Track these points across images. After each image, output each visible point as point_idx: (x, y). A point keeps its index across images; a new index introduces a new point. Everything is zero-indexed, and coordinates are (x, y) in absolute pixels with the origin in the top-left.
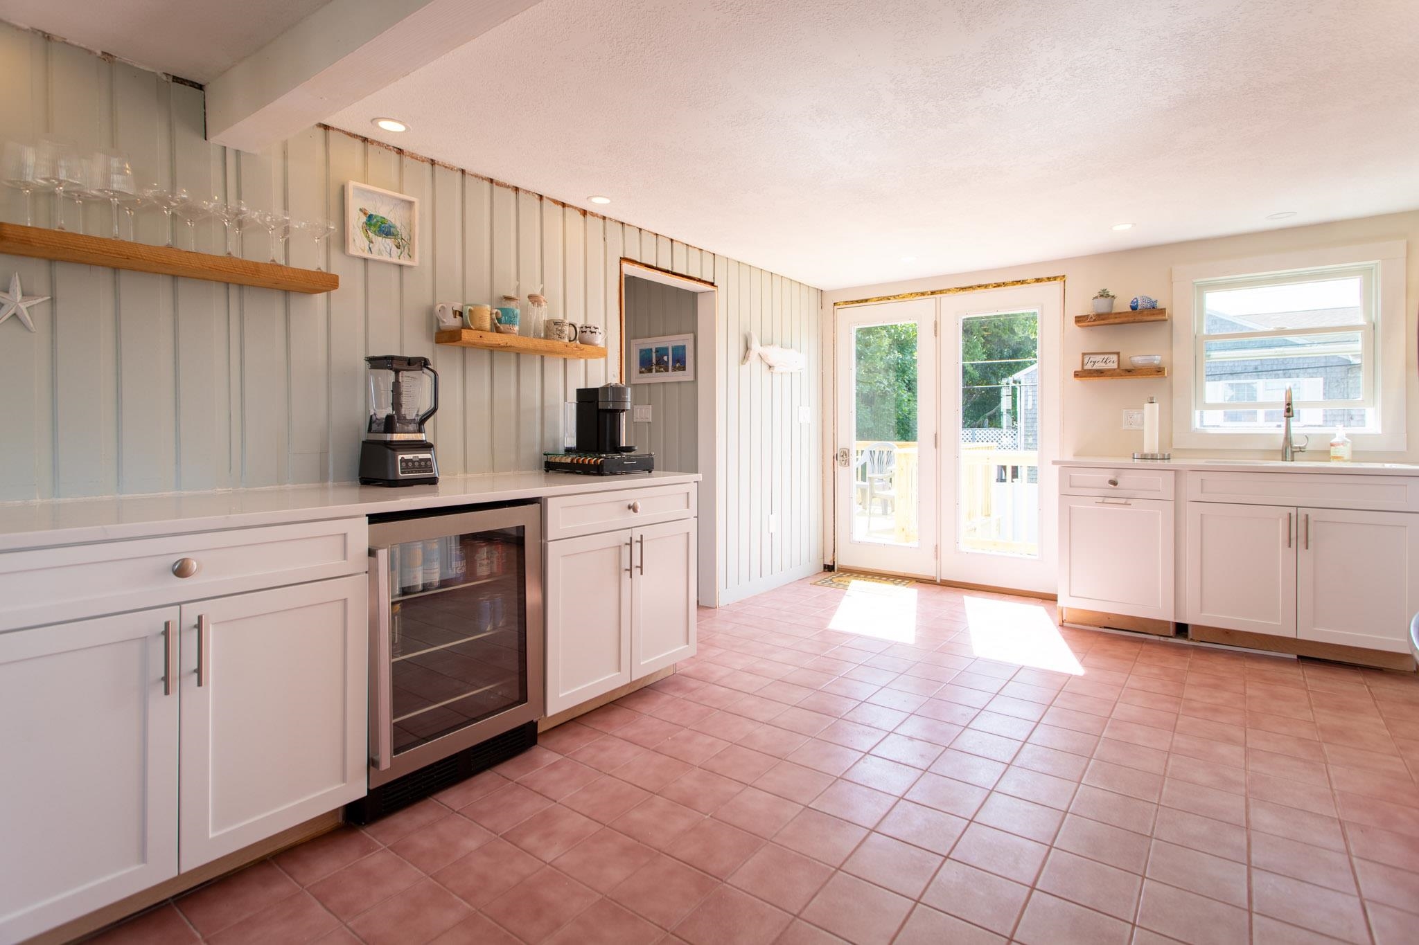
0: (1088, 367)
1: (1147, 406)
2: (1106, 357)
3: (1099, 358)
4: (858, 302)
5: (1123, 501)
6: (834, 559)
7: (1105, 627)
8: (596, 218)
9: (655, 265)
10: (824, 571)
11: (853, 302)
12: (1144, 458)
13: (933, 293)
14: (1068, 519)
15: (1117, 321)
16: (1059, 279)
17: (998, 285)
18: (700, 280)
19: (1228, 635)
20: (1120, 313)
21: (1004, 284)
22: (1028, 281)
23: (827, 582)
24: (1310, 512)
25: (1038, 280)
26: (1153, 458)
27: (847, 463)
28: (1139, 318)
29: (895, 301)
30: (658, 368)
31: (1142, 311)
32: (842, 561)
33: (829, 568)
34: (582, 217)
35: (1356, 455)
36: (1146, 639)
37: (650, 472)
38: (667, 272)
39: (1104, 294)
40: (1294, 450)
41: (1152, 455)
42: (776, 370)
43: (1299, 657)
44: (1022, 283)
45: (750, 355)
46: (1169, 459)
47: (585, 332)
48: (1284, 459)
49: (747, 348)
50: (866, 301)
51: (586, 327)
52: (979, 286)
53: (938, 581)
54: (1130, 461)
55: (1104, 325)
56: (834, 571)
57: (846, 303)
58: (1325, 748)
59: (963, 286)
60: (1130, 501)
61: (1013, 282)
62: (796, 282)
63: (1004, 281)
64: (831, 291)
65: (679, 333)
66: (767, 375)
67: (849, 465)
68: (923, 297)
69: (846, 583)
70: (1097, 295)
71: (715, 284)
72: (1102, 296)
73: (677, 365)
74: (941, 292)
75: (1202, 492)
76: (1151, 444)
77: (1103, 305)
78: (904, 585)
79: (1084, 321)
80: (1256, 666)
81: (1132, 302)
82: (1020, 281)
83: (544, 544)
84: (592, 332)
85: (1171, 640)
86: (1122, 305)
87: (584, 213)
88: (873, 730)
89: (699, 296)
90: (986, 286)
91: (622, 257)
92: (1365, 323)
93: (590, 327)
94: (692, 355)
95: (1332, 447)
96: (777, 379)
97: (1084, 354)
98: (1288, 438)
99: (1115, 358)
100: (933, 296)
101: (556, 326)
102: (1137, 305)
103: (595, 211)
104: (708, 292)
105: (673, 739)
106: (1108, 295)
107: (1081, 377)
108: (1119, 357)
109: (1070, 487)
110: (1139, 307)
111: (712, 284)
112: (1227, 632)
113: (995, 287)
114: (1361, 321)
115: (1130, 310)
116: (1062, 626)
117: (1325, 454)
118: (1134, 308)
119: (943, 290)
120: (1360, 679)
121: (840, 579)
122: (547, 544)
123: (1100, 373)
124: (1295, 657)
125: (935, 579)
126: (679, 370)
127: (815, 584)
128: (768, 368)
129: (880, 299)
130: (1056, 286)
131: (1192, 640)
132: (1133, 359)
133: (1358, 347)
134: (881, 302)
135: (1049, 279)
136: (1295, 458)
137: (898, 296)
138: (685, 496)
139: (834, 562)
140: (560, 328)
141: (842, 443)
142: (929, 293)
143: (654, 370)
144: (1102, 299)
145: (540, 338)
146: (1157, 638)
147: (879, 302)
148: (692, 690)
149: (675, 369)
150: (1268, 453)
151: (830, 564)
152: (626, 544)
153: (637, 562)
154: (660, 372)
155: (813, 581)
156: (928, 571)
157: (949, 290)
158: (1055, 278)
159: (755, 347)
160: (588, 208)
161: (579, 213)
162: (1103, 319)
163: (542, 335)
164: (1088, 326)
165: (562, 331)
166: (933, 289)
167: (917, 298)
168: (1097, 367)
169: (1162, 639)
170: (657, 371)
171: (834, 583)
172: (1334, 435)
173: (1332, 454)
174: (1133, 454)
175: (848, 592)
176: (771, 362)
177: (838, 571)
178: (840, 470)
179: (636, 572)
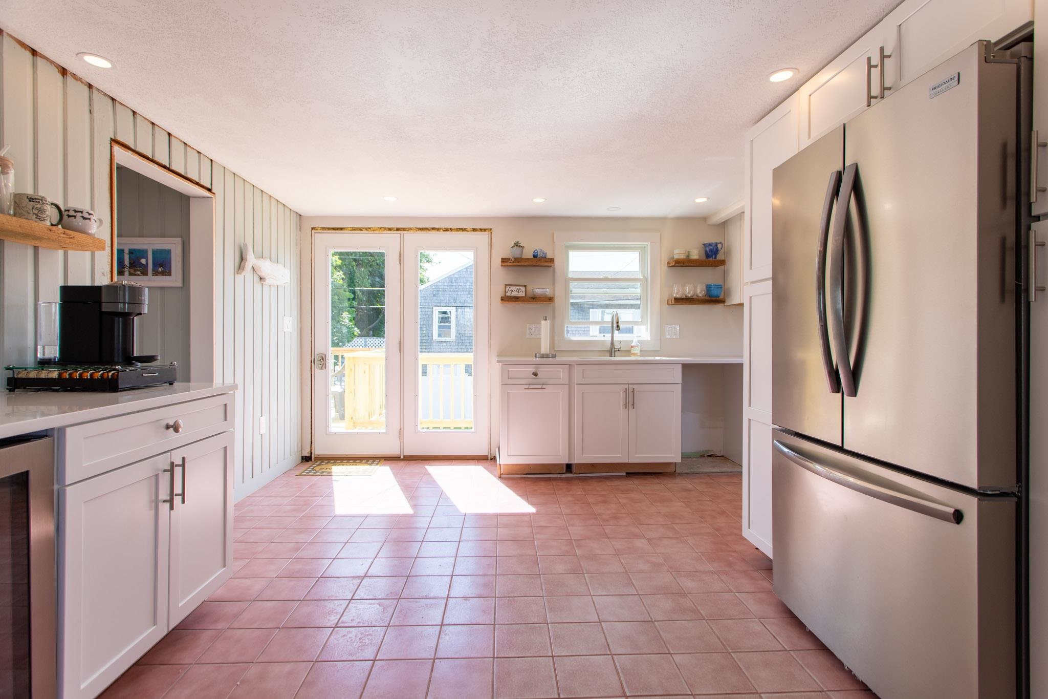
0: (508, 294)
1: (543, 322)
2: (519, 288)
3: (514, 288)
4: (334, 229)
5: (540, 386)
6: (311, 450)
7: (527, 474)
8: (80, 83)
9: (151, 157)
10: (302, 462)
11: (329, 229)
12: (542, 356)
13: (398, 229)
14: (507, 401)
15: (526, 264)
16: (488, 231)
17: (446, 230)
18: (197, 184)
19: (593, 467)
20: (528, 259)
21: (451, 230)
22: (468, 230)
23: (310, 471)
24: (635, 386)
25: (474, 230)
26: (547, 356)
27: (324, 366)
28: (539, 263)
29: (367, 232)
30: (132, 271)
31: (540, 259)
32: (319, 451)
33: (307, 459)
34: (61, 77)
35: (643, 353)
36: (550, 477)
37: (171, 384)
38: (165, 167)
39: (517, 245)
40: (615, 350)
41: (547, 355)
42: (268, 282)
43: (627, 473)
44: (463, 231)
45: (246, 266)
46: (555, 357)
47: (75, 217)
48: (611, 356)
49: (242, 259)
50: (341, 229)
51: (76, 211)
52: (433, 229)
53: (402, 457)
54: (533, 359)
55: (516, 266)
56: (311, 460)
57: (323, 229)
58: (676, 527)
59: (421, 227)
60: (544, 386)
61: (457, 229)
62: (281, 203)
63: (450, 227)
64: (312, 217)
65: (163, 236)
66: (258, 287)
67: (325, 368)
68: (390, 232)
69: (328, 470)
70: (513, 245)
71: (213, 191)
72: (517, 246)
73: (160, 270)
74: (404, 229)
75: (583, 378)
76: (545, 348)
77: (516, 252)
78: (377, 464)
79: (506, 262)
80: (609, 483)
81: (534, 252)
82: (462, 229)
83: (59, 490)
84: (84, 218)
85: (564, 475)
86: (528, 254)
87: (64, 72)
88: (432, 601)
89: (191, 199)
90: (438, 229)
91: (113, 138)
92: (642, 278)
93: (82, 212)
94: (180, 259)
95: (632, 348)
96: (266, 289)
97: (506, 285)
98: (612, 343)
99: (523, 289)
100: (398, 232)
101: (32, 204)
102: (537, 255)
103: (79, 74)
104: (204, 197)
105: (243, 682)
106: (520, 246)
107: (505, 301)
108: (526, 288)
109: (508, 378)
110: (539, 256)
111: (209, 190)
112: (593, 465)
113: (444, 231)
114: (640, 277)
115: (532, 257)
116: (500, 478)
117: (628, 352)
118: (535, 256)
119: (406, 228)
120: (657, 481)
121: (320, 467)
122: (65, 491)
123: (516, 299)
124: (625, 474)
125: (399, 456)
126: (163, 275)
127: (301, 475)
128: (259, 279)
129: (354, 229)
130: (485, 236)
131: (575, 473)
132: (534, 290)
133: (639, 291)
134: (355, 232)
135: (481, 230)
136: (616, 355)
137: (370, 228)
138: (222, 409)
139: (311, 453)
140: (39, 206)
141: (319, 349)
142: (395, 229)
143: (127, 273)
144: (517, 248)
145: (9, 214)
146: (556, 476)
147: (353, 232)
148: (236, 616)
149: (156, 273)
150: (603, 352)
151: (307, 455)
152: (165, 471)
153: (178, 489)
154: (135, 275)
155: (298, 473)
156: (394, 451)
157: (411, 229)
158: (485, 230)
159: (251, 259)
160: (71, 67)
161: (57, 70)
162: (518, 262)
163: (12, 212)
164: (508, 266)
165: (42, 211)
166: (398, 227)
167: (386, 232)
168: (514, 294)
169: (559, 476)
170: (130, 274)
171: (317, 472)
172: (632, 341)
173: (632, 352)
174: (536, 354)
175: (334, 478)
176: (263, 274)
177: (315, 460)
178: (318, 373)
179: (177, 500)
